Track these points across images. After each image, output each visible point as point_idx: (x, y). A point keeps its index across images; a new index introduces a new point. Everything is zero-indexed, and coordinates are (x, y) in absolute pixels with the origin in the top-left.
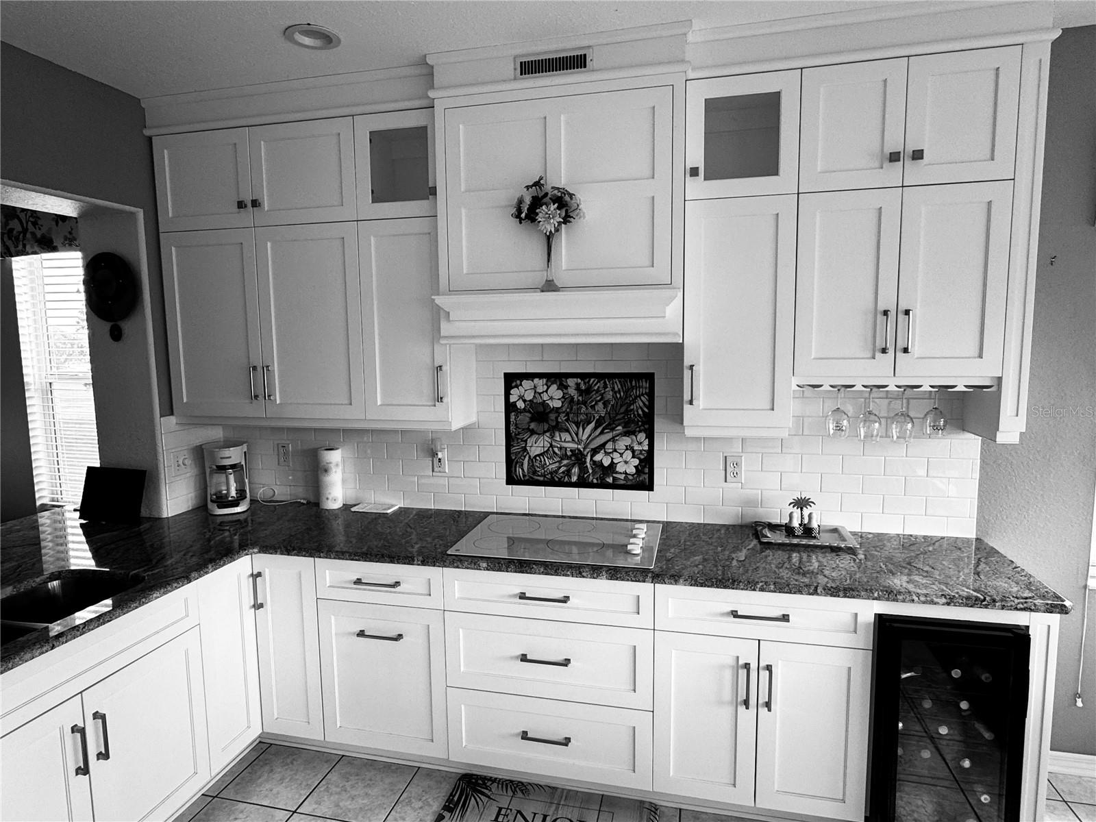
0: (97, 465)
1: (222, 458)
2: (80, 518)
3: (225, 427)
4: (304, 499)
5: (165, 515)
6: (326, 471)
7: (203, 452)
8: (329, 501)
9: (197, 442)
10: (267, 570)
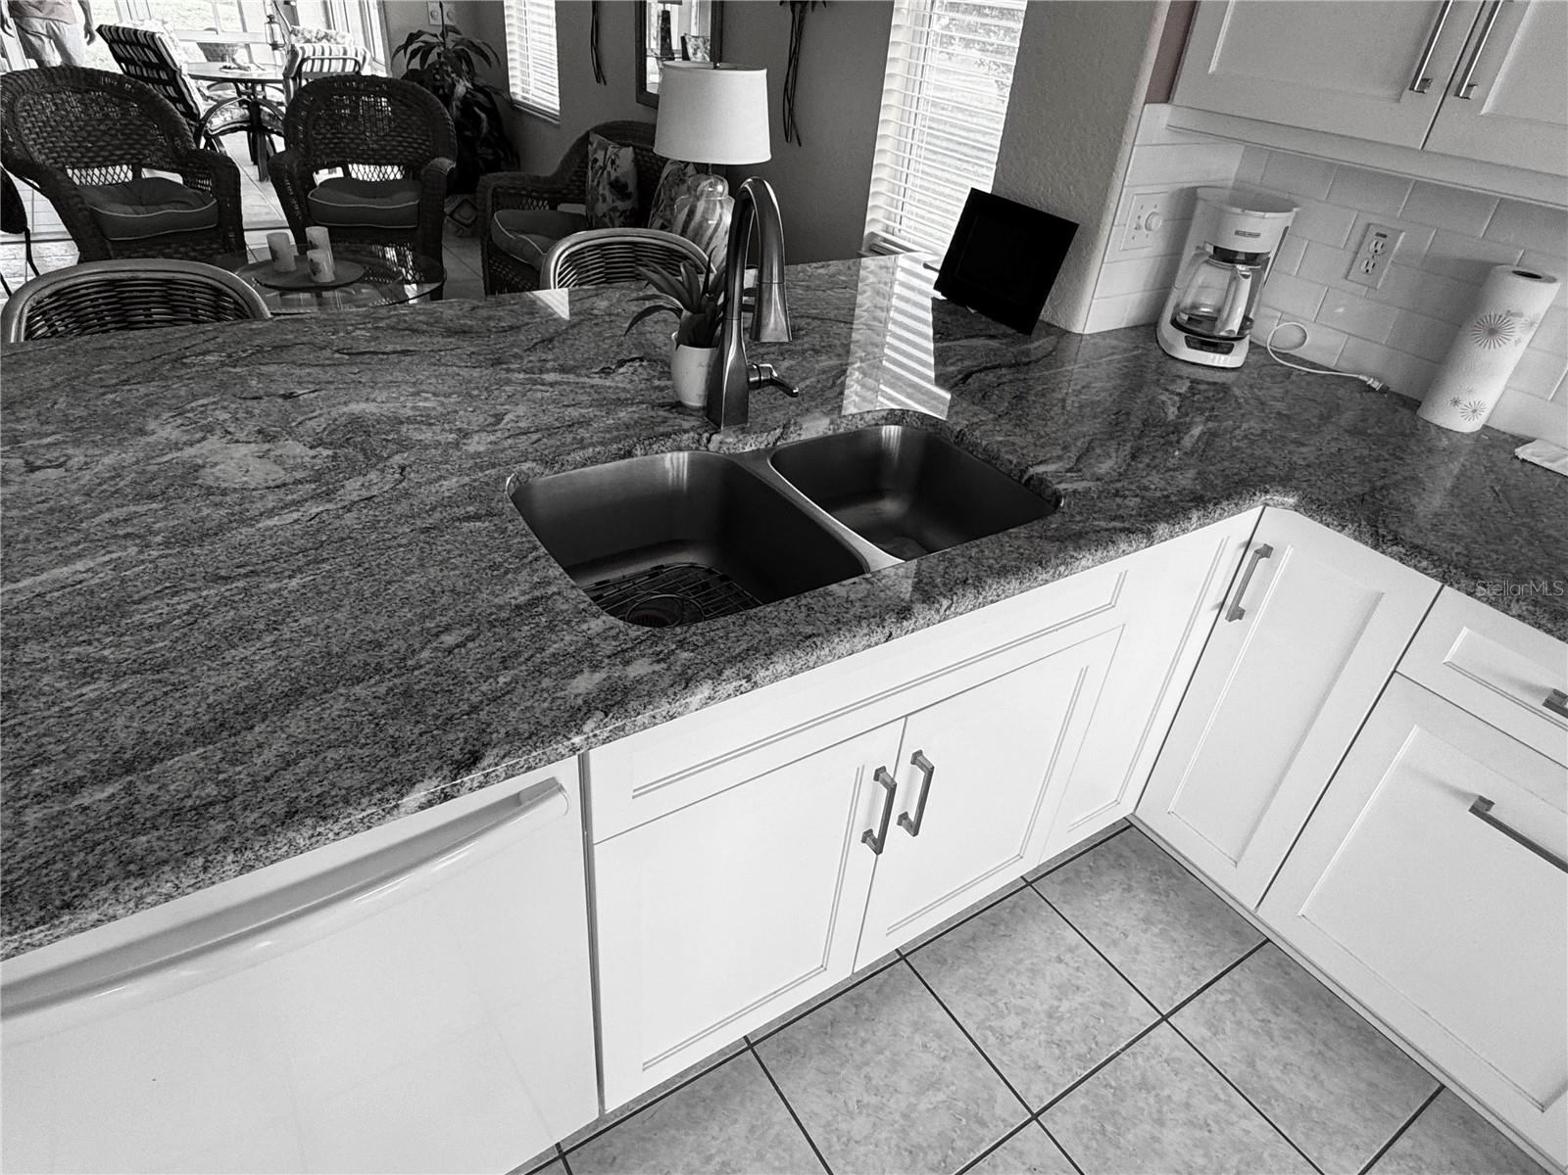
0: (988, 189)
1: (1237, 233)
2: (937, 287)
3: (1251, 149)
4: (1377, 378)
5: (1077, 329)
6: (1493, 332)
7: (1194, 205)
8: (1458, 409)
9: (1187, 180)
10: (1289, 551)
